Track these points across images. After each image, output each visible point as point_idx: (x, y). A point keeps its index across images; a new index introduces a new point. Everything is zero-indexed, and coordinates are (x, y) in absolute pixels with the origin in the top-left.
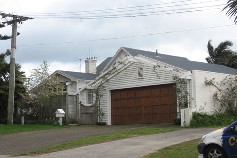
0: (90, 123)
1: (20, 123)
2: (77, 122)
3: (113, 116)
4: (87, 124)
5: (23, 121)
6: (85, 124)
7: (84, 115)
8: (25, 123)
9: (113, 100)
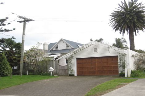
0: (64, 75)
1: (26, 74)
2: (57, 74)
3: (78, 71)
4: (62, 75)
5: (27, 73)
6: (61, 75)
7: (61, 71)
8: (29, 74)
9: (77, 63)
